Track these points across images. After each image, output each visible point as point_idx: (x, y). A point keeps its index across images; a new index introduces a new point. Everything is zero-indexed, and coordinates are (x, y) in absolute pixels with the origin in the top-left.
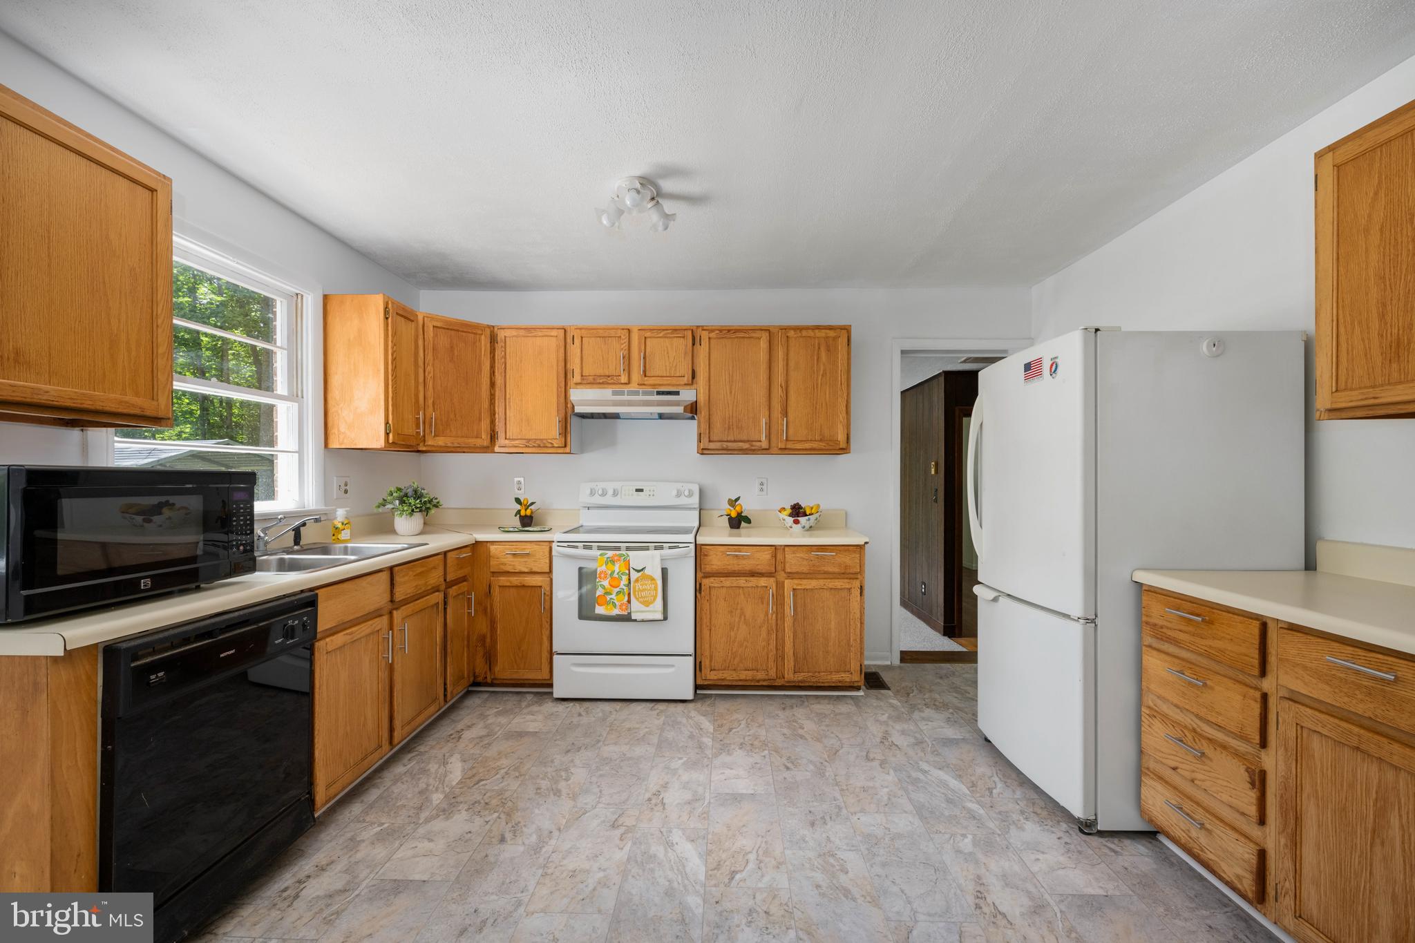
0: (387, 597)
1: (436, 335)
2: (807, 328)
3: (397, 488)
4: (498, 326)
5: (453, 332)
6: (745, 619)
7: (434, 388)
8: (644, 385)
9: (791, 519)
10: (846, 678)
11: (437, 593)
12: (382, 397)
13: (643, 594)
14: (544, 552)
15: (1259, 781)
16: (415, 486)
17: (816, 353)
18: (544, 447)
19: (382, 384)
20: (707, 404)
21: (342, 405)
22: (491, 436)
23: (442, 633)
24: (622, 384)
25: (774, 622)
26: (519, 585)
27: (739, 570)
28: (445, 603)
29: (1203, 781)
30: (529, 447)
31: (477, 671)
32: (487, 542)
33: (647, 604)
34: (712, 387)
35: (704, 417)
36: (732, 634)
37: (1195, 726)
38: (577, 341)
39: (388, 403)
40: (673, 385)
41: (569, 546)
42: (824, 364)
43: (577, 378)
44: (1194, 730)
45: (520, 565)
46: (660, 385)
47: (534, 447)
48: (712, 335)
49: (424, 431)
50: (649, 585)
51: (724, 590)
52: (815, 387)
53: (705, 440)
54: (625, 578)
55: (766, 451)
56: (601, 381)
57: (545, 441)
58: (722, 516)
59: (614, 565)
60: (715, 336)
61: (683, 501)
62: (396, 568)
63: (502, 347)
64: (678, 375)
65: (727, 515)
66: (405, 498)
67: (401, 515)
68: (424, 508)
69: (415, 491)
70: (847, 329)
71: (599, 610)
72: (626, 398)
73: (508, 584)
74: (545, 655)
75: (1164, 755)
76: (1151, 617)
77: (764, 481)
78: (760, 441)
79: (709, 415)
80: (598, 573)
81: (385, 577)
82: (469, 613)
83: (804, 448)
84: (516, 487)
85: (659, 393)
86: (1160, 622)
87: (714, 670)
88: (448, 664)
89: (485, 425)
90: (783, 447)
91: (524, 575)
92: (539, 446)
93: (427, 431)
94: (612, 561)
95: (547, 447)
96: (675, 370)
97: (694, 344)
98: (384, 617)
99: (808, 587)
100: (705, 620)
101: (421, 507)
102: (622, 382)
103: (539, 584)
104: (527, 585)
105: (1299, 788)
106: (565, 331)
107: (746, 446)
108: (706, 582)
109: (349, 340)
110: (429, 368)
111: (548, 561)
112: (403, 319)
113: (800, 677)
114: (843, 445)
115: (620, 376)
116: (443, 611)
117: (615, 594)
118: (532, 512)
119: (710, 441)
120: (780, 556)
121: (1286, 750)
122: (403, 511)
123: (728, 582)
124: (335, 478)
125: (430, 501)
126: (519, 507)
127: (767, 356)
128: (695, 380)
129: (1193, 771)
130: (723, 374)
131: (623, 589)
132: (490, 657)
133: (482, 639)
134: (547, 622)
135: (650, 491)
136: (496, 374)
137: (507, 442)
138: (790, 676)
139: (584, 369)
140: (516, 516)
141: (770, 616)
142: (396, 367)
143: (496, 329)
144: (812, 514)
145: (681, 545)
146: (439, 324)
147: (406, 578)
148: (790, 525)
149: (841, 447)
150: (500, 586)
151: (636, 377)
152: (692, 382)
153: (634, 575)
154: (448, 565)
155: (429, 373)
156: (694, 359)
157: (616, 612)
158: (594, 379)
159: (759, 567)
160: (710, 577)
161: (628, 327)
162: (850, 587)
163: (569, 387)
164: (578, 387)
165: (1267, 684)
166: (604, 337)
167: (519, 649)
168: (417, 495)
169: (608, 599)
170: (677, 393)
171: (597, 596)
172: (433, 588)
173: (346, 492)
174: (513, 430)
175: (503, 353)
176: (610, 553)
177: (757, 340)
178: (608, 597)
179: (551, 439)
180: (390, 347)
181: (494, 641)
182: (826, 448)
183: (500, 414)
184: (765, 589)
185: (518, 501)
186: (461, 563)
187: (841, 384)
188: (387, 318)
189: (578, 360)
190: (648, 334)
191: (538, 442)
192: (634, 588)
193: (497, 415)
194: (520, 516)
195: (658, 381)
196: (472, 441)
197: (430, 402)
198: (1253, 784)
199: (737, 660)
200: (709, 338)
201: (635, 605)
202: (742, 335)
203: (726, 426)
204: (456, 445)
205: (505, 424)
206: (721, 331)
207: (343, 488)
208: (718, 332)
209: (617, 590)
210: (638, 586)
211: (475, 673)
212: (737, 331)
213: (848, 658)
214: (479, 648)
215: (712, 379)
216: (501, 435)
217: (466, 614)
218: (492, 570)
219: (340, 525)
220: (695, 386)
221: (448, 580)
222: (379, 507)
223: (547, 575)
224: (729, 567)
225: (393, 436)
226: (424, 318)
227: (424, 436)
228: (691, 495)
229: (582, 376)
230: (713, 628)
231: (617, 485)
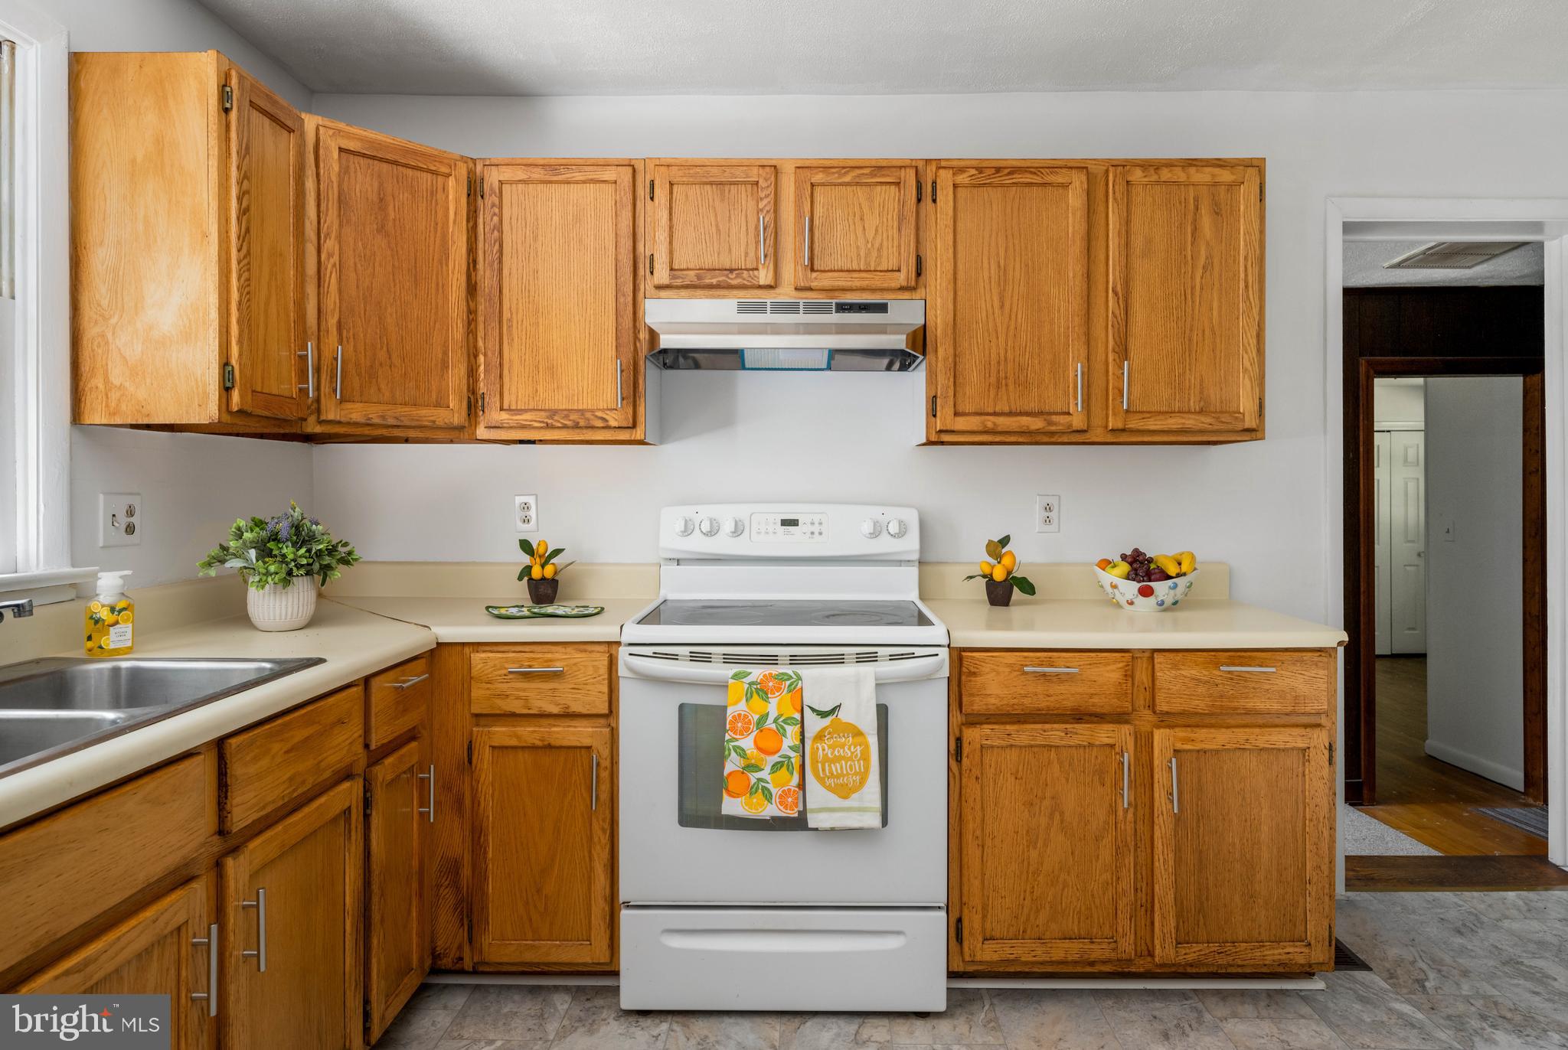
0: (208, 822)
1: (344, 171)
2: (1170, 164)
3: (253, 520)
4: (484, 159)
5: (385, 167)
6: (1062, 822)
7: (340, 291)
8: (810, 289)
9: (1133, 587)
10: (1296, 954)
11: (346, 785)
12: (213, 299)
13: (836, 768)
14: (596, 668)
16: (297, 514)
17: (1190, 217)
18: (587, 427)
19: (214, 270)
20: (950, 332)
21: (113, 321)
22: (469, 402)
23: (360, 883)
24: (760, 287)
25: (1130, 828)
26: (539, 743)
27: (1048, 708)
28: (367, 803)
30: (553, 427)
31: (440, 943)
32: (463, 644)
33: (844, 791)
34: (960, 293)
35: (945, 359)
36: (1034, 854)
38: (661, 193)
39: (228, 314)
40: (873, 290)
41: (656, 656)
42: (1208, 244)
43: (662, 275)
45: (540, 697)
46: (844, 290)
47: (565, 427)
48: (962, 179)
49: (318, 388)
50: (849, 747)
51: (1013, 755)
52: (1189, 291)
53: (945, 412)
54: (792, 731)
55: (1078, 437)
56: (714, 281)
57: (588, 415)
58: (971, 577)
59: (766, 699)
60: (967, 181)
61: (885, 545)
62: (234, 741)
63: (493, 205)
64: (884, 267)
65: (984, 576)
66: (271, 545)
67: (261, 584)
68: (316, 566)
69: (297, 528)
70: (1257, 166)
71: (731, 806)
72: (768, 318)
73: (514, 742)
74: (599, 907)
77: (1053, 501)
78: (1068, 413)
79: (955, 355)
80: (729, 718)
81: (202, 770)
82: (421, 814)
83: (1165, 428)
84: (519, 515)
85: (842, 308)
87: (992, 939)
88: (374, 952)
89: (456, 377)
90: (1120, 425)
91: (551, 721)
92: (576, 426)
93: (325, 388)
94: (761, 690)
95: (593, 427)
96: (879, 256)
97: (919, 200)
98: (194, 885)
99: (1207, 746)
100: (971, 826)
101: (308, 564)
102: (762, 283)
103: (586, 742)
104: (558, 743)
106: (634, 171)
107: (1036, 424)
108: (972, 735)
109: (133, 161)
110: (330, 245)
111: (605, 689)
112: (267, 121)
113: (1191, 953)
114: (1250, 422)
115: (757, 269)
116: (360, 827)
117: (768, 769)
118: (556, 573)
119: (956, 414)
120: (1142, 676)
122: (268, 574)
123: (1024, 734)
124: (101, 497)
125: (332, 551)
126: (526, 559)
127: (1084, 225)
128: (923, 277)
130: (986, 265)
131: (790, 758)
132: (470, 911)
133: (453, 868)
134: (604, 830)
135: (812, 524)
136: (480, 266)
137: (504, 416)
138: (1165, 951)
139: (676, 255)
140: (520, 578)
141: (1120, 813)
142: (248, 230)
143: (479, 168)
144: (1184, 574)
145: (918, 651)
146: (352, 145)
147: (265, 762)
148: (1129, 597)
149: (1246, 426)
150: (494, 747)
151: (790, 272)
152: (917, 281)
153: (814, 724)
154: (374, 710)
155: (330, 255)
156: (921, 234)
157: (770, 810)
158: (699, 277)
159: (1095, 700)
160: (981, 724)
161: (773, 163)
162: (1305, 745)
163: (641, 295)
164: (663, 293)
166: (721, 183)
167: (539, 891)
168: (301, 536)
169: (753, 781)
170: (882, 308)
171: (725, 774)
172: (335, 773)
173: (130, 529)
174: (517, 391)
175: (496, 219)
176: (757, 672)
177: (1061, 190)
178: (753, 777)
179: (603, 410)
180: (233, 181)
181: (480, 874)
182: (1215, 427)
183: (489, 354)
184: (1108, 750)
185: (526, 546)
186: (404, 699)
187: (1247, 287)
188: (227, 111)
189: (662, 236)
190: (819, 177)
191: (574, 417)
192: (815, 752)
193: (481, 358)
194: (531, 579)
195: (842, 281)
196: (427, 414)
197: (332, 322)
199: (1043, 916)
200: (955, 186)
201: (817, 795)
202: (1028, 178)
203: (993, 380)
204: (391, 421)
205: (501, 377)
206: (980, 170)
207: (123, 520)
208: (973, 172)
209: (776, 758)
210: (824, 749)
211: (434, 949)
212: (1015, 170)
213: (1300, 910)
214: (444, 892)
215: (961, 275)
216: (493, 401)
217: (416, 817)
218: (475, 710)
219: (104, 614)
220: (921, 293)
221: (373, 747)
222: (209, 565)
223: (602, 721)
224: (1027, 701)
225: (242, 396)
226: (317, 129)
227: (318, 400)
228: (902, 533)
229: (672, 269)
230: (989, 842)
231: (742, 511)
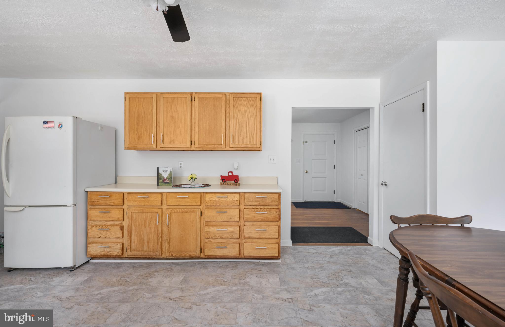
15: (122, 228)
29: (108, 236)
37: (105, 224)
44: (105, 225)
75: (96, 235)
76: (92, 200)
86: (95, 201)
105: (131, 225)
121: (129, 219)
129: (105, 235)
165: (124, 207)
198: (121, 230)
